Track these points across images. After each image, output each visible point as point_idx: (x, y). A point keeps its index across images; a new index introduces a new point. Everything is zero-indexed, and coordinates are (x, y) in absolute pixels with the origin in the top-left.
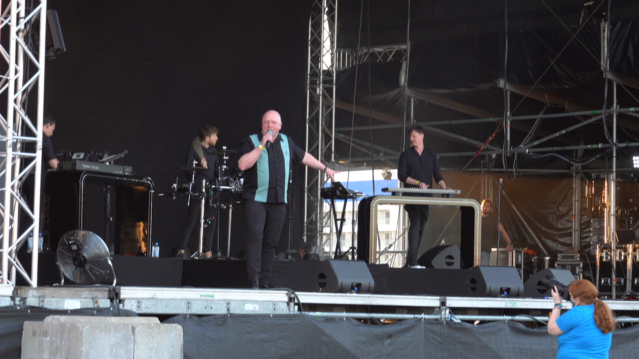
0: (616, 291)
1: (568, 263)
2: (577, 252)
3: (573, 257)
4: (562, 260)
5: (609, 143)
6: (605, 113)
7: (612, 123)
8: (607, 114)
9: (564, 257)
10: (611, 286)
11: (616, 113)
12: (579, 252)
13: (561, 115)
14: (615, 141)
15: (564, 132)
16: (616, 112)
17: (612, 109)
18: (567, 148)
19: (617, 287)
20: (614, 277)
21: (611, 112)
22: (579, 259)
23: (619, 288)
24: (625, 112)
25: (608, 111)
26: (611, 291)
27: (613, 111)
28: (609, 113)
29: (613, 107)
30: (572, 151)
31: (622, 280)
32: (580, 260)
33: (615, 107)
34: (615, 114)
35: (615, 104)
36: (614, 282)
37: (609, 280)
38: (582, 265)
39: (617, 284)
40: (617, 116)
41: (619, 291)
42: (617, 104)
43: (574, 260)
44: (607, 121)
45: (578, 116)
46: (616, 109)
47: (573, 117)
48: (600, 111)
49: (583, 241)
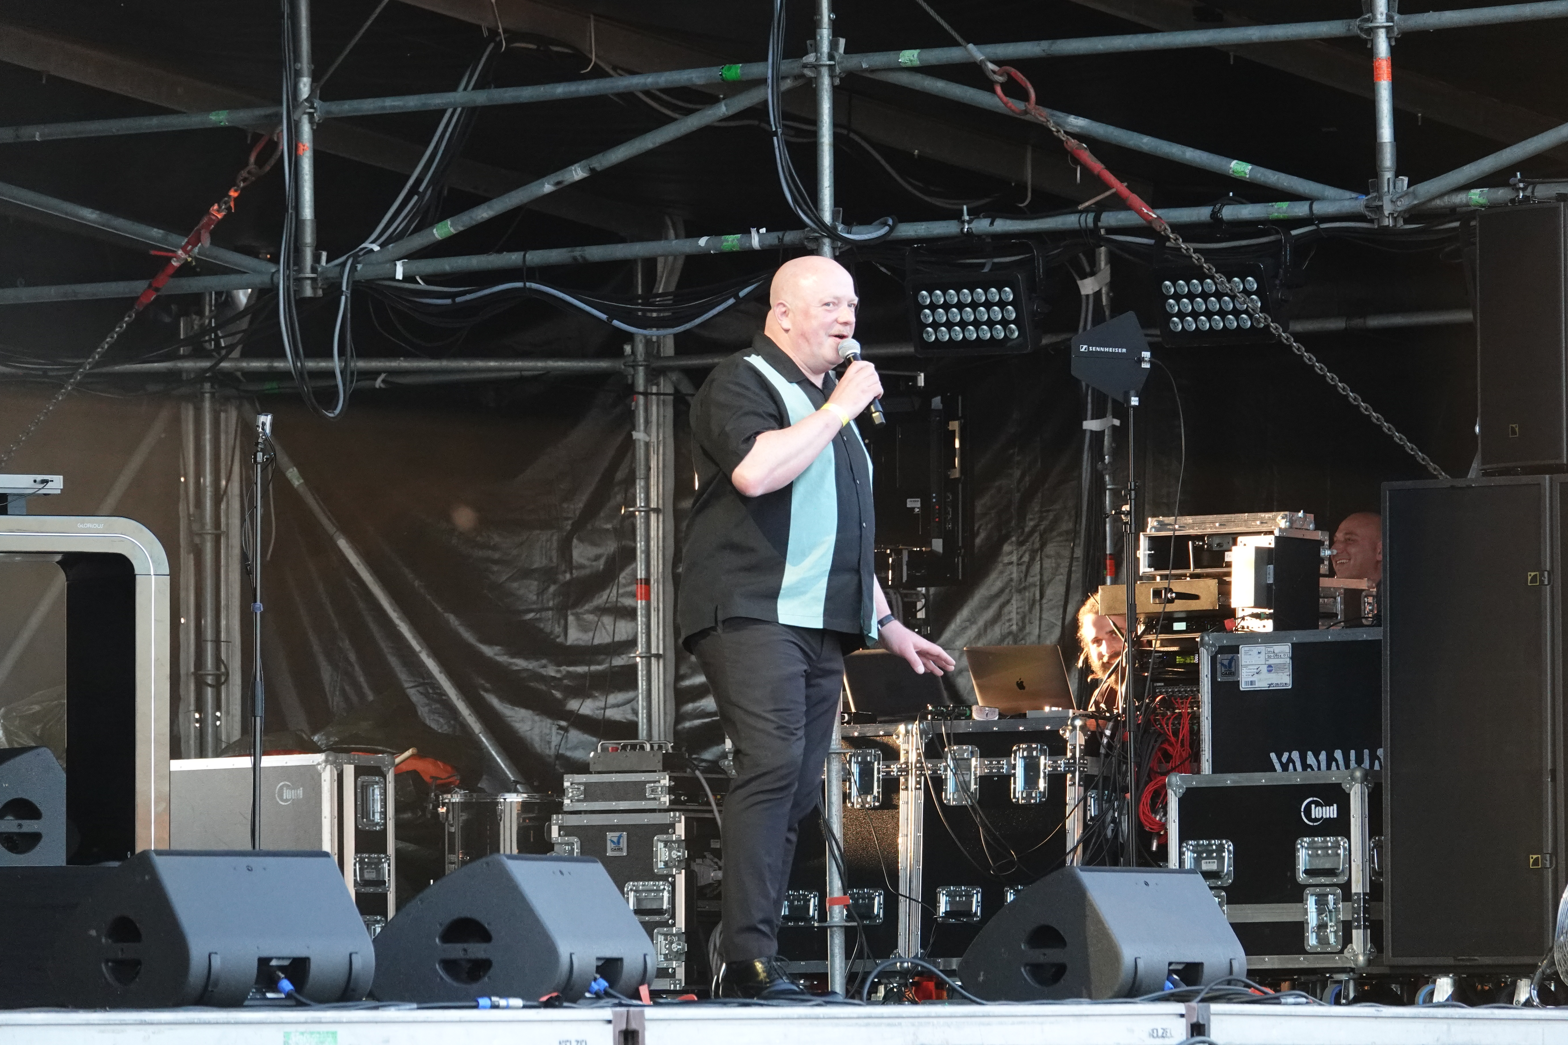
0: (848, 955)
1: (615, 820)
2: (660, 766)
3: (637, 791)
4: (584, 806)
5: (802, 225)
6: (779, 78)
7: (814, 121)
8: (788, 84)
9: (590, 792)
10: (823, 931)
11: (832, 77)
12: (669, 764)
13: (561, 90)
14: (827, 217)
15: (577, 173)
16: (831, 68)
17: (811, 58)
18: (596, 253)
19: (850, 935)
20: (835, 884)
21: (808, 73)
22: (666, 799)
23: (862, 939)
24: (872, 71)
25: (788, 66)
26: (822, 954)
27: (816, 67)
28: (796, 77)
29: (816, 49)
30: (625, 265)
31: (878, 901)
32: (676, 804)
33: (825, 48)
34: (826, 82)
35: (825, 33)
36: (837, 909)
37: (813, 903)
38: (680, 830)
39: (849, 917)
40: (836, 91)
41: (860, 956)
42: (837, 30)
43: (643, 805)
44: (785, 116)
45: (647, 93)
46: (831, 57)
47: (628, 96)
48: (755, 70)
49: (690, 707)
